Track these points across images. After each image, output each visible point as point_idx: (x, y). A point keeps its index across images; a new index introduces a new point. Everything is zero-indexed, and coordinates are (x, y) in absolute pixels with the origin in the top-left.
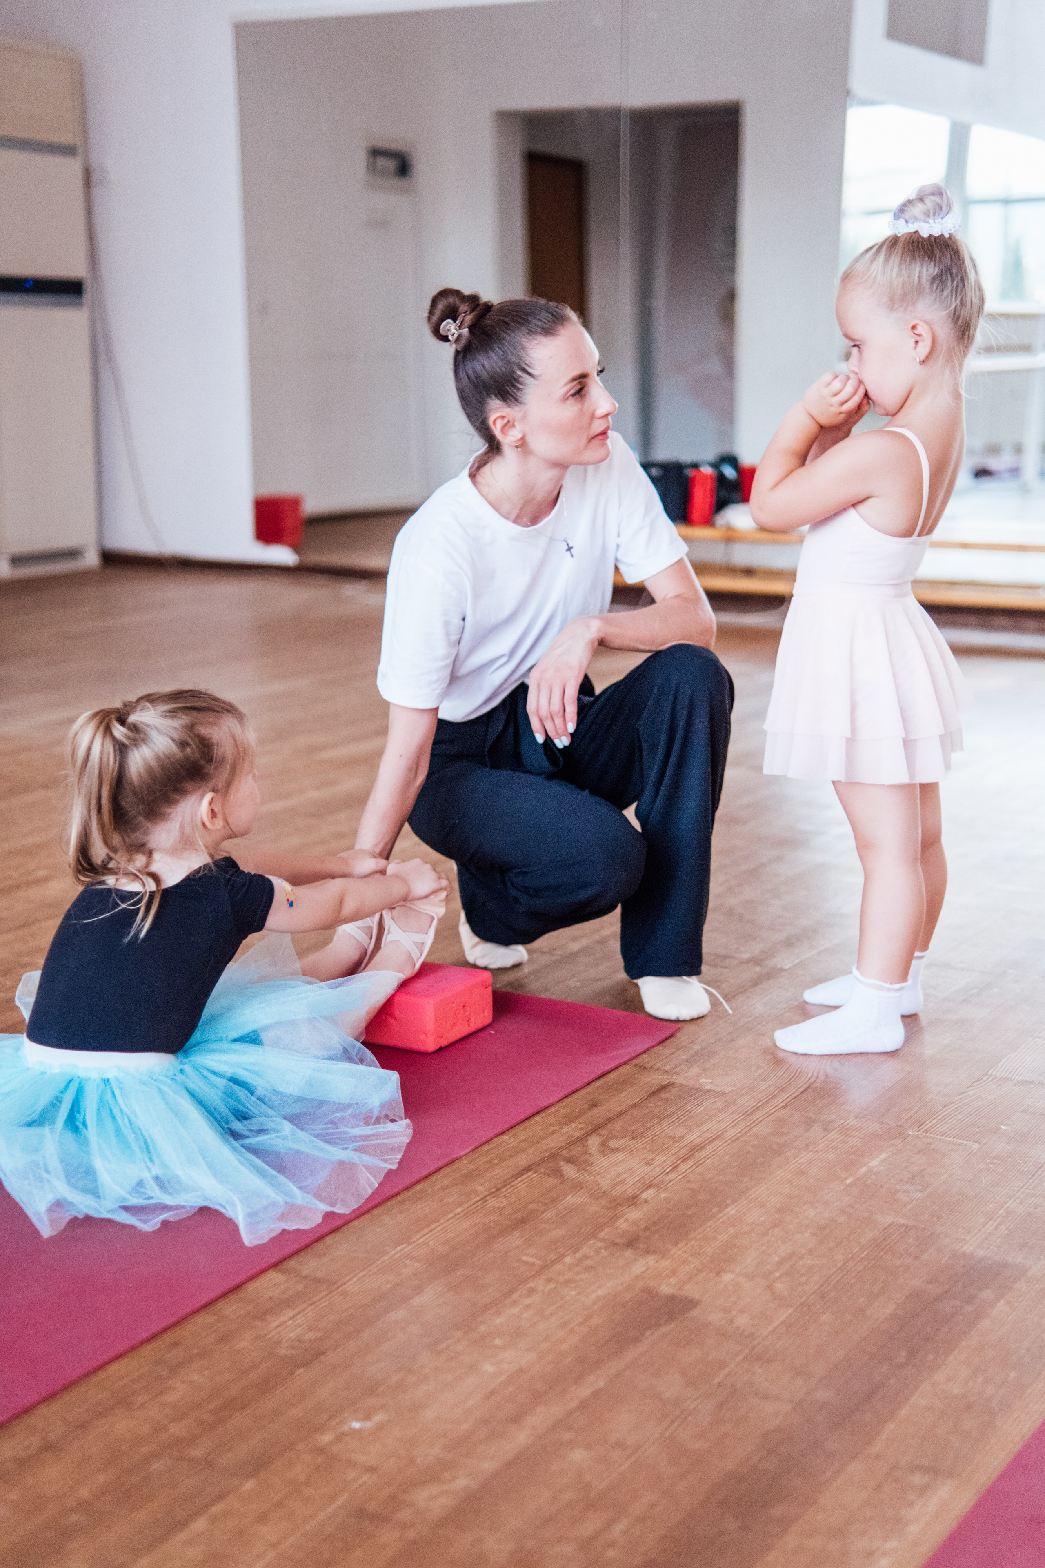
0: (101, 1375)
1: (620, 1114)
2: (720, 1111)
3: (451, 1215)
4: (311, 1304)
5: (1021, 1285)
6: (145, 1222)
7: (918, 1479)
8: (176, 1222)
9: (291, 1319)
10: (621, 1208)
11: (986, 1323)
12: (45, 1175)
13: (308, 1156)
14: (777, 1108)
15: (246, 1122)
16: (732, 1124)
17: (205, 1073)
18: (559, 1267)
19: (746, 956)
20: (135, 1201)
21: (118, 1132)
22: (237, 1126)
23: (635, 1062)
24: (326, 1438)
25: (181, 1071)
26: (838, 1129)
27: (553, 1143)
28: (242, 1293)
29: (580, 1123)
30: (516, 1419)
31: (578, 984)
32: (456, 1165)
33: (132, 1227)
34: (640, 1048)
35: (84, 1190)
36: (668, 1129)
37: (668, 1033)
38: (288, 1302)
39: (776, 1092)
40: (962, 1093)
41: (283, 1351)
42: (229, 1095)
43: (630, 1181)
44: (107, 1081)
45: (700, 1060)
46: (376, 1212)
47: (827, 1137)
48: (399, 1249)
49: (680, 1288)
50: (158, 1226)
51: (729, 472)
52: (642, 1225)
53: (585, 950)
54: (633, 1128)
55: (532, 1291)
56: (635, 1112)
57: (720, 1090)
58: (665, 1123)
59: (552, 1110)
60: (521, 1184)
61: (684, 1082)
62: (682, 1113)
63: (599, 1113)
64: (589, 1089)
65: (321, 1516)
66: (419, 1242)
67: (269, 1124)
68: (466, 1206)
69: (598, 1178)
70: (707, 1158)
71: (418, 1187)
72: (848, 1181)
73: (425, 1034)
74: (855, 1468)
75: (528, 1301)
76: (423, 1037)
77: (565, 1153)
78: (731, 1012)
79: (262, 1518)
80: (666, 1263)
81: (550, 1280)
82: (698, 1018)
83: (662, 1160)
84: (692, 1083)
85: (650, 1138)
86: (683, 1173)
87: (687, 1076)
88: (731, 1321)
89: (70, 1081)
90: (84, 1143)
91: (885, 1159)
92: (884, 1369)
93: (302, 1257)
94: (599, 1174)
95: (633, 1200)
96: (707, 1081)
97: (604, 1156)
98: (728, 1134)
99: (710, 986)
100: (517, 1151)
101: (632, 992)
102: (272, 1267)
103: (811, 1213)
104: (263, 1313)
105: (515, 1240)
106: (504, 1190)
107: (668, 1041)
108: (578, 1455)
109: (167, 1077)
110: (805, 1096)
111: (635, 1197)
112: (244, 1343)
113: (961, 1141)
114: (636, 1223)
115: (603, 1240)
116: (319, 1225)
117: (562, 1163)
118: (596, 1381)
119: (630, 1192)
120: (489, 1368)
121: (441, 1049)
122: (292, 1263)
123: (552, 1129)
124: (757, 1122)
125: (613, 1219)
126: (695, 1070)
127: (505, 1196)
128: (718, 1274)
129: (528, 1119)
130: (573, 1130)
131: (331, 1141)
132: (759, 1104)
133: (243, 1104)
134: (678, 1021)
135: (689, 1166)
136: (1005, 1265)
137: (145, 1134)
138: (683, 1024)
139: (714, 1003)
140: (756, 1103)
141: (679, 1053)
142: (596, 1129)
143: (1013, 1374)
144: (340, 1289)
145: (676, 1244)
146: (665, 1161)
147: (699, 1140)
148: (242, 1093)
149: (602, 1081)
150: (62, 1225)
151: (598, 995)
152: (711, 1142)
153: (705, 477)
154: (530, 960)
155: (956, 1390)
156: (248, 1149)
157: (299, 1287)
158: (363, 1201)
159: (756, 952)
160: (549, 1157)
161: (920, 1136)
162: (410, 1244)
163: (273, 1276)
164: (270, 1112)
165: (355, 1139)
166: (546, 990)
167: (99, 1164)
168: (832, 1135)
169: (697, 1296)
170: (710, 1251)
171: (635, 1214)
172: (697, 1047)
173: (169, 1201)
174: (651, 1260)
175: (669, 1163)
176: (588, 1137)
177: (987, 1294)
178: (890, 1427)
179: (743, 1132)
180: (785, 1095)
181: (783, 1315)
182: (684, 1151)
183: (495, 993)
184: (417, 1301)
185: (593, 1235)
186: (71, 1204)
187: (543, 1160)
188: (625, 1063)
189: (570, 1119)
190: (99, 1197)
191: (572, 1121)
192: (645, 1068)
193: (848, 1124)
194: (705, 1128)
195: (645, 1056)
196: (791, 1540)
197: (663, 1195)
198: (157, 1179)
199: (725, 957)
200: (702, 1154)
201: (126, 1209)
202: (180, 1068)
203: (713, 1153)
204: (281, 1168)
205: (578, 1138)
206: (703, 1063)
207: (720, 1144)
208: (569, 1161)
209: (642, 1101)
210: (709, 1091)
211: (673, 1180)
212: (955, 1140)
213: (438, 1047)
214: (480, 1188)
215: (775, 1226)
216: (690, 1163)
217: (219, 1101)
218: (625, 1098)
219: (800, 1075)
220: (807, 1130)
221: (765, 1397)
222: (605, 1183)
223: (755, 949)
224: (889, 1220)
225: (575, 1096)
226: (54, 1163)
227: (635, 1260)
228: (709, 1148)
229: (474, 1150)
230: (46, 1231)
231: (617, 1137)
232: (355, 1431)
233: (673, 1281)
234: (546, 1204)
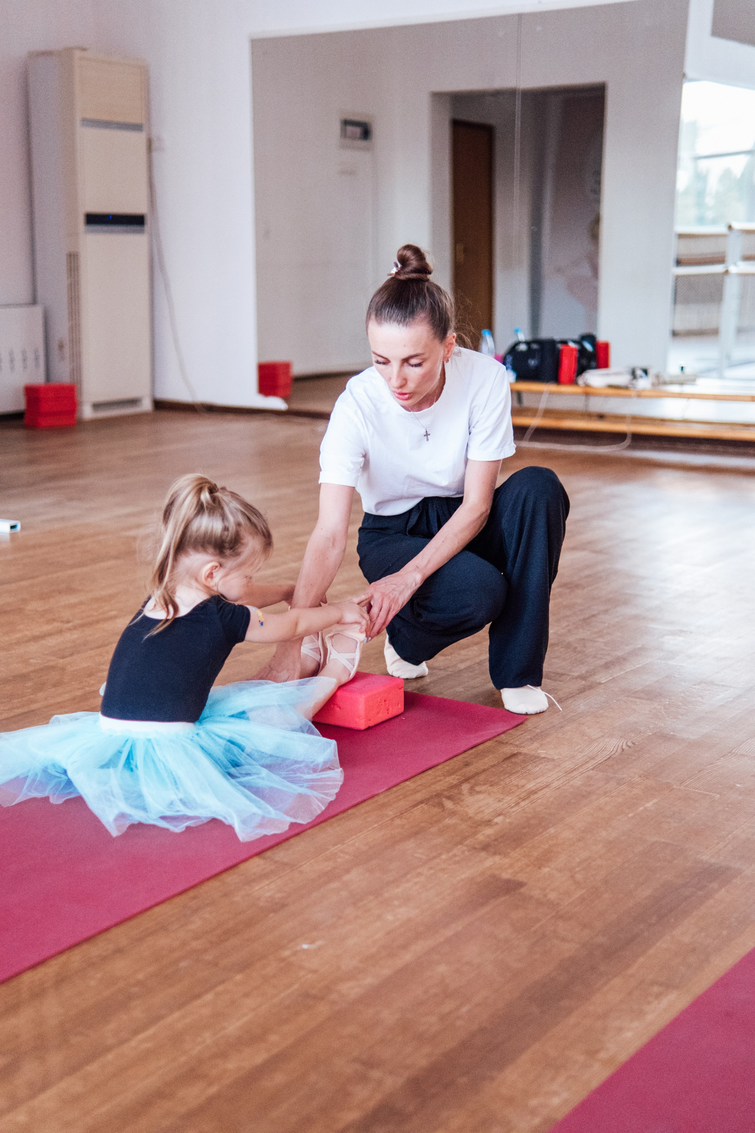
0: (149, 913)
1: (484, 771)
2: (550, 770)
3: (370, 828)
4: (280, 877)
5: (737, 881)
6: (176, 826)
7: (656, 989)
8: (197, 827)
9: (268, 885)
10: (479, 827)
11: (711, 902)
12: (112, 799)
13: (278, 790)
14: (587, 770)
15: (238, 768)
16: (557, 779)
17: (213, 736)
18: (437, 860)
19: (576, 674)
20: (168, 813)
21: (157, 771)
22: (233, 770)
23: (497, 739)
24: (286, 953)
25: (198, 734)
26: (627, 783)
27: (438, 787)
28: (236, 870)
29: (457, 776)
30: (405, 947)
31: (462, 690)
32: (376, 799)
33: (168, 830)
34: (500, 730)
35: (137, 807)
36: (514, 780)
37: (520, 721)
38: (265, 876)
39: (588, 760)
40: (712, 764)
41: (262, 904)
42: (227, 751)
43: (487, 811)
44: (149, 740)
45: (539, 739)
46: (323, 825)
47: (619, 788)
48: (336, 847)
49: (514, 876)
50: (184, 829)
51: (588, 347)
52: (493, 838)
53: (467, 669)
54: (491, 779)
55: (419, 874)
56: (493, 770)
57: (550, 758)
58: (513, 777)
59: (440, 767)
60: (417, 812)
61: (527, 752)
62: (525, 771)
63: (472, 769)
64: (464, 755)
65: (282, 995)
66: (349, 843)
67: (254, 771)
68: (380, 823)
69: (466, 809)
70: (538, 799)
71: (350, 812)
72: (630, 815)
73: (359, 718)
74: (617, 982)
75: (416, 880)
76: (357, 720)
77: (445, 793)
78: (561, 709)
79: (246, 995)
80: (507, 861)
81: (431, 868)
82: (540, 713)
83: (510, 799)
84: (533, 753)
85: (502, 785)
86: (522, 807)
87: (530, 749)
88: (545, 896)
89: (127, 741)
90: (136, 779)
91: (656, 803)
92: (642, 926)
93: (275, 850)
94: (467, 806)
95: (488, 823)
96: (543, 752)
97: (471, 796)
98: (554, 784)
99: (549, 694)
100: (415, 791)
101: (497, 696)
102: (256, 855)
103: (604, 834)
104: (250, 881)
105: (410, 845)
106: (405, 814)
107: (519, 726)
108: (442, 969)
109: (187, 738)
110: (607, 763)
111: (490, 821)
112: (237, 898)
113: (708, 793)
114: (488, 836)
115: (467, 846)
116: (286, 832)
117: (444, 799)
118: (457, 927)
119: (487, 818)
120: (390, 917)
121: (369, 728)
122: (269, 854)
123: (438, 778)
124: (574, 778)
125: (475, 833)
126: (536, 745)
127: (405, 818)
128: (540, 868)
129: (423, 772)
130: (453, 780)
131: (293, 781)
132: (576, 767)
133: (237, 757)
134: (526, 714)
135: (526, 803)
136: (728, 868)
137: (174, 773)
138: (530, 716)
139: (551, 704)
140: (574, 766)
141: (526, 734)
142: (467, 780)
143: (724, 933)
144: (298, 870)
145: (514, 849)
146: (511, 800)
147: (534, 788)
148: (235, 749)
149: (474, 750)
150: (125, 829)
151: (476, 696)
152: (542, 789)
153: (572, 350)
154: (430, 674)
155: (686, 939)
156: (241, 784)
157: (273, 867)
158: (314, 818)
159: (584, 672)
160: (436, 795)
161: (681, 789)
162: (343, 844)
163: (256, 860)
164: (254, 763)
165: (307, 781)
166: (441, 693)
167: (145, 791)
168: (623, 787)
169: (525, 880)
170: (535, 854)
171: (489, 831)
172: (538, 731)
173: (190, 813)
174: (497, 858)
175: (513, 801)
176: (462, 784)
177: (715, 885)
178: (641, 960)
179: (564, 784)
180: (593, 762)
181: (579, 893)
182: (524, 794)
183: (406, 694)
184: (347, 878)
185: (460, 843)
186: (130, 816)
187: (432, 797)
188: (489, 740)
189: (450, 773)
190: (147, 812)
191: (453, 774)
192: (503, 743)
193: (634, 780)
194: (539, 780)
195: (503, 735)
196: (572, 1020)
197: (507, 820)
198: (181, 800)
199: (562, 675)
200: (536, 796)
201: (164, 818)
202: (196, 733)
203: (543, 796)
204: (263, 797)
205: (455, 785)
206: (541, 741)
207: (548, 790)
208: (449, 798)
209: (498, 763)
210: (544, 758)
211: (515, 811)
212: (704, 792)
213: (367, 727)
214: (391, 813)
215: (579, 840)
216: (527, 802)
217: (221, 755)
218: (488, 761)
219: (605, 750)
220: (606, 784)
221: (564, 940)
222: (471, 812)
223: (583, 670)
224: (654, 839)
225: (455, 759)
226: (117, 790)
227: (487, 858)
228: (540, 794)
229: (386, 790)
230: (115, 833)
231: (480, 784)
232: (304, 951)
233: (510, 871)
234: (431, 824)
